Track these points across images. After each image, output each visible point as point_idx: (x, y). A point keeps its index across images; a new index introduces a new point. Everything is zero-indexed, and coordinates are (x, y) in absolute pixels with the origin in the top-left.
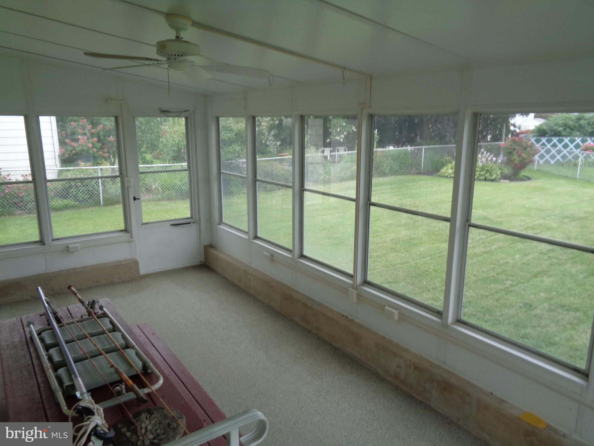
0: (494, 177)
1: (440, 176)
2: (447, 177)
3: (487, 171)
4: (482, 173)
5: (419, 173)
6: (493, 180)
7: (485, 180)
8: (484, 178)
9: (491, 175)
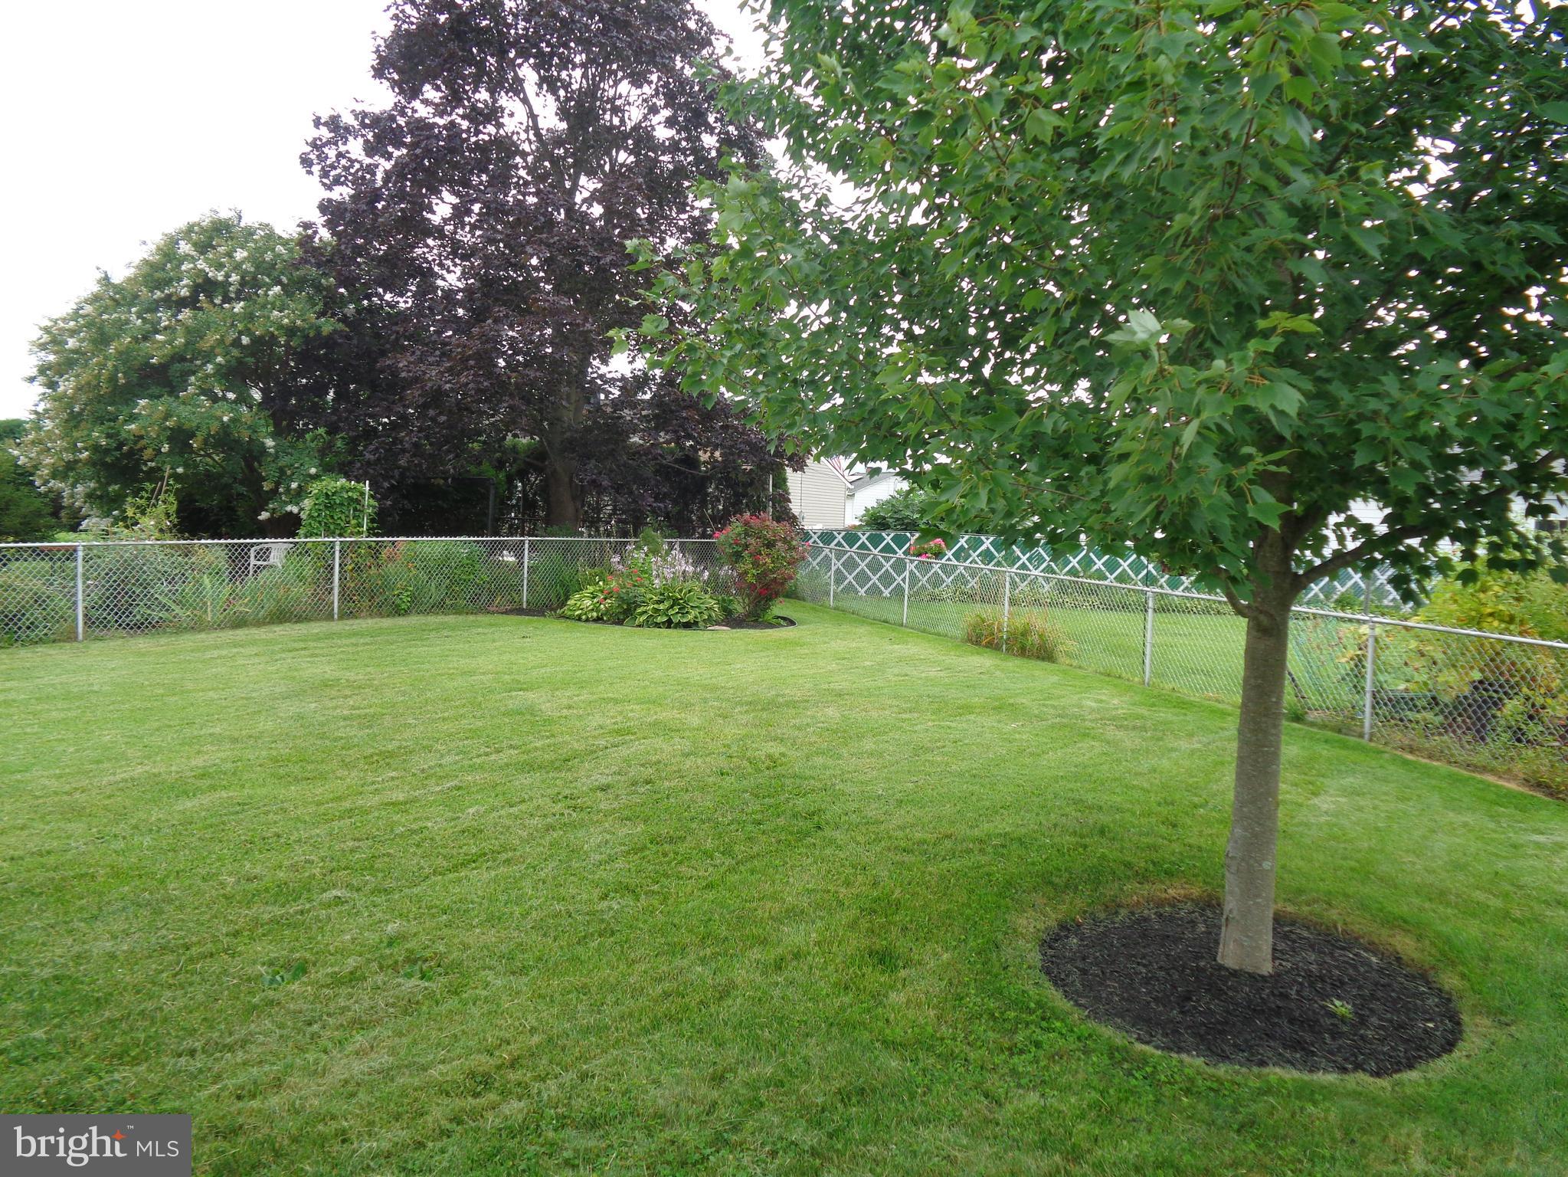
0: (690, 617)
1: (564, 617)
2: (579, 619)
3: (675, 602)
4: (661, 607)
5: (520, 611)
6: (687, 626)
7: (669, 624)
8: (665, 619)
9: (683, 611)
